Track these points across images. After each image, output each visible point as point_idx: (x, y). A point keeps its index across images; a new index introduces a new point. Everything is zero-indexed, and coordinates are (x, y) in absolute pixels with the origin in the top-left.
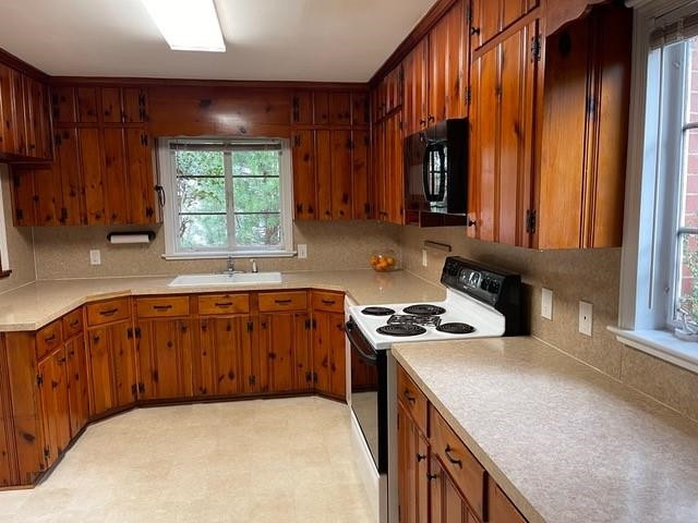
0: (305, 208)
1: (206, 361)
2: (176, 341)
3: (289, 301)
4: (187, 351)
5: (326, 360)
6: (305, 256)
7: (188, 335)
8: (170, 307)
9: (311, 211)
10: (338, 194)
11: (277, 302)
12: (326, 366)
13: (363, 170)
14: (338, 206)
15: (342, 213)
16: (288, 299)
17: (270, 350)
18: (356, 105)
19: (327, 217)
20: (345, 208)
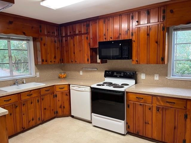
0: (45, 60)
1: (24, 117)
2: (13, 112)
3: (49, 90)
4: (18, 115)
5: (61, 106)
6: (39, 76)
7: (18, 109)
8: (10, 99)
9: (46, 61)
10: (53, 56)
11: (46, 91)
12: (61, 108)
13: (59, 49)
14: (53, 60)
15: (54, 62)
16: (49, 89)
17: (44, 107)
18: (56, 30)
19: (50, 63)
20: (55, 60)
